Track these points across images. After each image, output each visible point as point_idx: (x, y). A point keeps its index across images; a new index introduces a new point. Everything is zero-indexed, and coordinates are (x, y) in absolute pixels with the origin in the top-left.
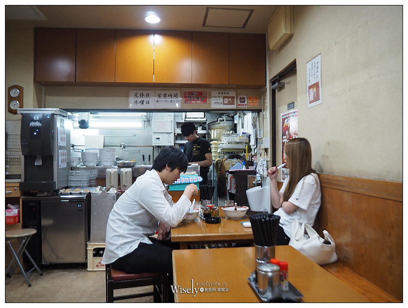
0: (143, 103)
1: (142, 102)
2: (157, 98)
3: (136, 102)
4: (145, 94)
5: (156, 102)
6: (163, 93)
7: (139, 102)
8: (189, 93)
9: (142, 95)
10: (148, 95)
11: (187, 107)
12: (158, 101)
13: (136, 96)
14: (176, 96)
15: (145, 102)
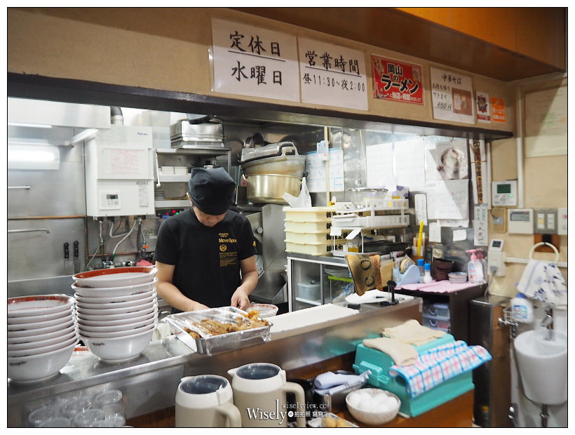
0: (261, 80)
1: (259, 74)
2: (305, 67)
3: (238, 70)
4: (266, 44)
5: (303, 81)
6: (320, 48)
7: (247, 72)
8: (384, 62)
9: (257, 46)
10: (276, 51)
11: (384, 107)
12: (307, 78)
13: (236, 44)
14: (354, 66)
15: (268, 77)
